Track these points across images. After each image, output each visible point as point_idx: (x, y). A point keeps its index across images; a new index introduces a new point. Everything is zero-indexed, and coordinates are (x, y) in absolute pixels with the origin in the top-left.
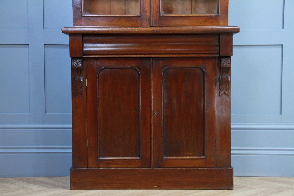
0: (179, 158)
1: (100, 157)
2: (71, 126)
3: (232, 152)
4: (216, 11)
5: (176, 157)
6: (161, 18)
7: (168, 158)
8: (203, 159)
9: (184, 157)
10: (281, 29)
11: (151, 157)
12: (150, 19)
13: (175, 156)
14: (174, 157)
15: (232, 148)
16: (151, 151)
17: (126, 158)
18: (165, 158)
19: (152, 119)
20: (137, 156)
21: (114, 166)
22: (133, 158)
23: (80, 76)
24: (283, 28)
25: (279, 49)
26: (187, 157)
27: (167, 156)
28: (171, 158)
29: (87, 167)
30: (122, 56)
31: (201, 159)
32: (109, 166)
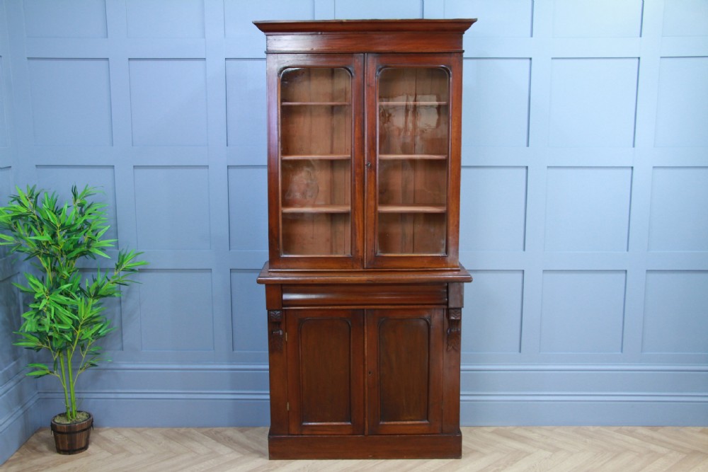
0: (399, 423)
1: (303, 421)
2: (268, 367)
3: (462, 398)
4: (443, 249)
5: (395, 423)
6: (376, 258)
7: (386, 423)
8: (426, 424)
9: (405, 423)
10: (522, 251)
11: (364, 423)
12: (363, 260)
13: (394, 421)
14: (392, 423)
15: (461, 393)
16: (364, 417)
17: (335, 423)
18: (381, 423)
19: (366, 380)
20: (348, 421)
21: (321, 433)
22: (343, 423)
23: (278, 330)
24: (524, 250)
25: (520, 275)
26: (408, 422)
27: (384, 421)
28: (389, 423)
29: (289, 435)
30: (330, 307)
31: (423, 424)
32: (315, 432)
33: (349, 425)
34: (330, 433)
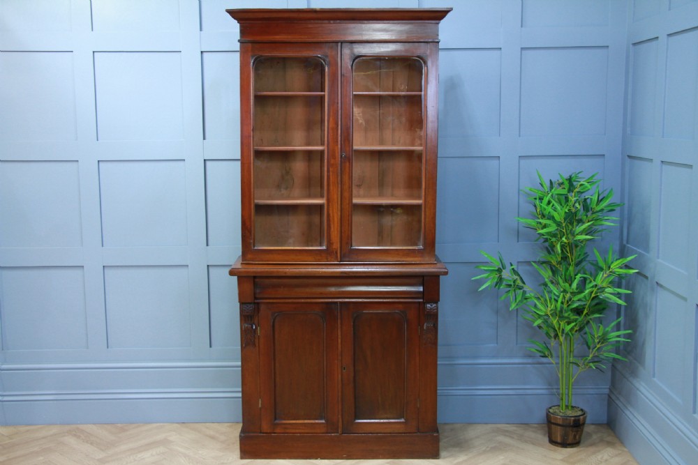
0: (374, 421)
1: (276, 419)
4: (419, 242)
5: (370, 421)
6: (351, 251)
7: (361, 421)
8: (402, 422)
9: (380, 421)
11: (338, 421)
12: (337, 253)
14: (367, 421)
16: (339, 415)
18: (356, 421)
20: (322, 419)
21: (294, 431)
22: (317, 421)
23: (251, 323)
26: (384, 421)
27: (359, 419)
28: (364, 421)
29: (261, 433)
30: (303, 300)
31: (400, 423)
32: (288, 431)
33: (323, 423)
34: (303, 431)
